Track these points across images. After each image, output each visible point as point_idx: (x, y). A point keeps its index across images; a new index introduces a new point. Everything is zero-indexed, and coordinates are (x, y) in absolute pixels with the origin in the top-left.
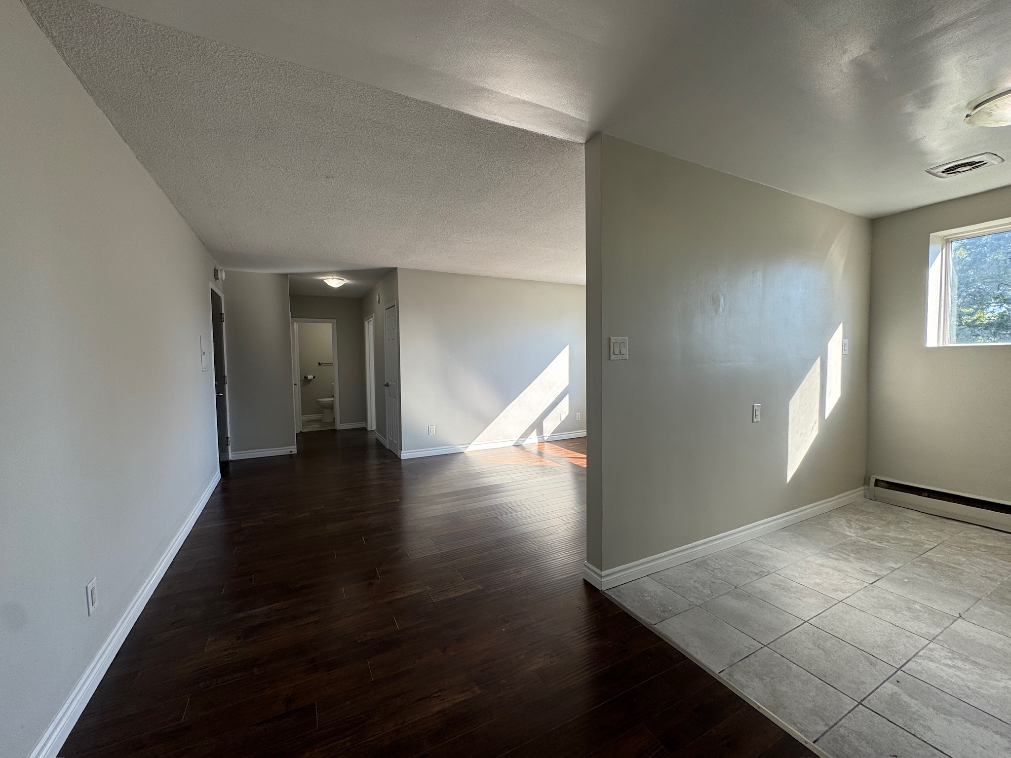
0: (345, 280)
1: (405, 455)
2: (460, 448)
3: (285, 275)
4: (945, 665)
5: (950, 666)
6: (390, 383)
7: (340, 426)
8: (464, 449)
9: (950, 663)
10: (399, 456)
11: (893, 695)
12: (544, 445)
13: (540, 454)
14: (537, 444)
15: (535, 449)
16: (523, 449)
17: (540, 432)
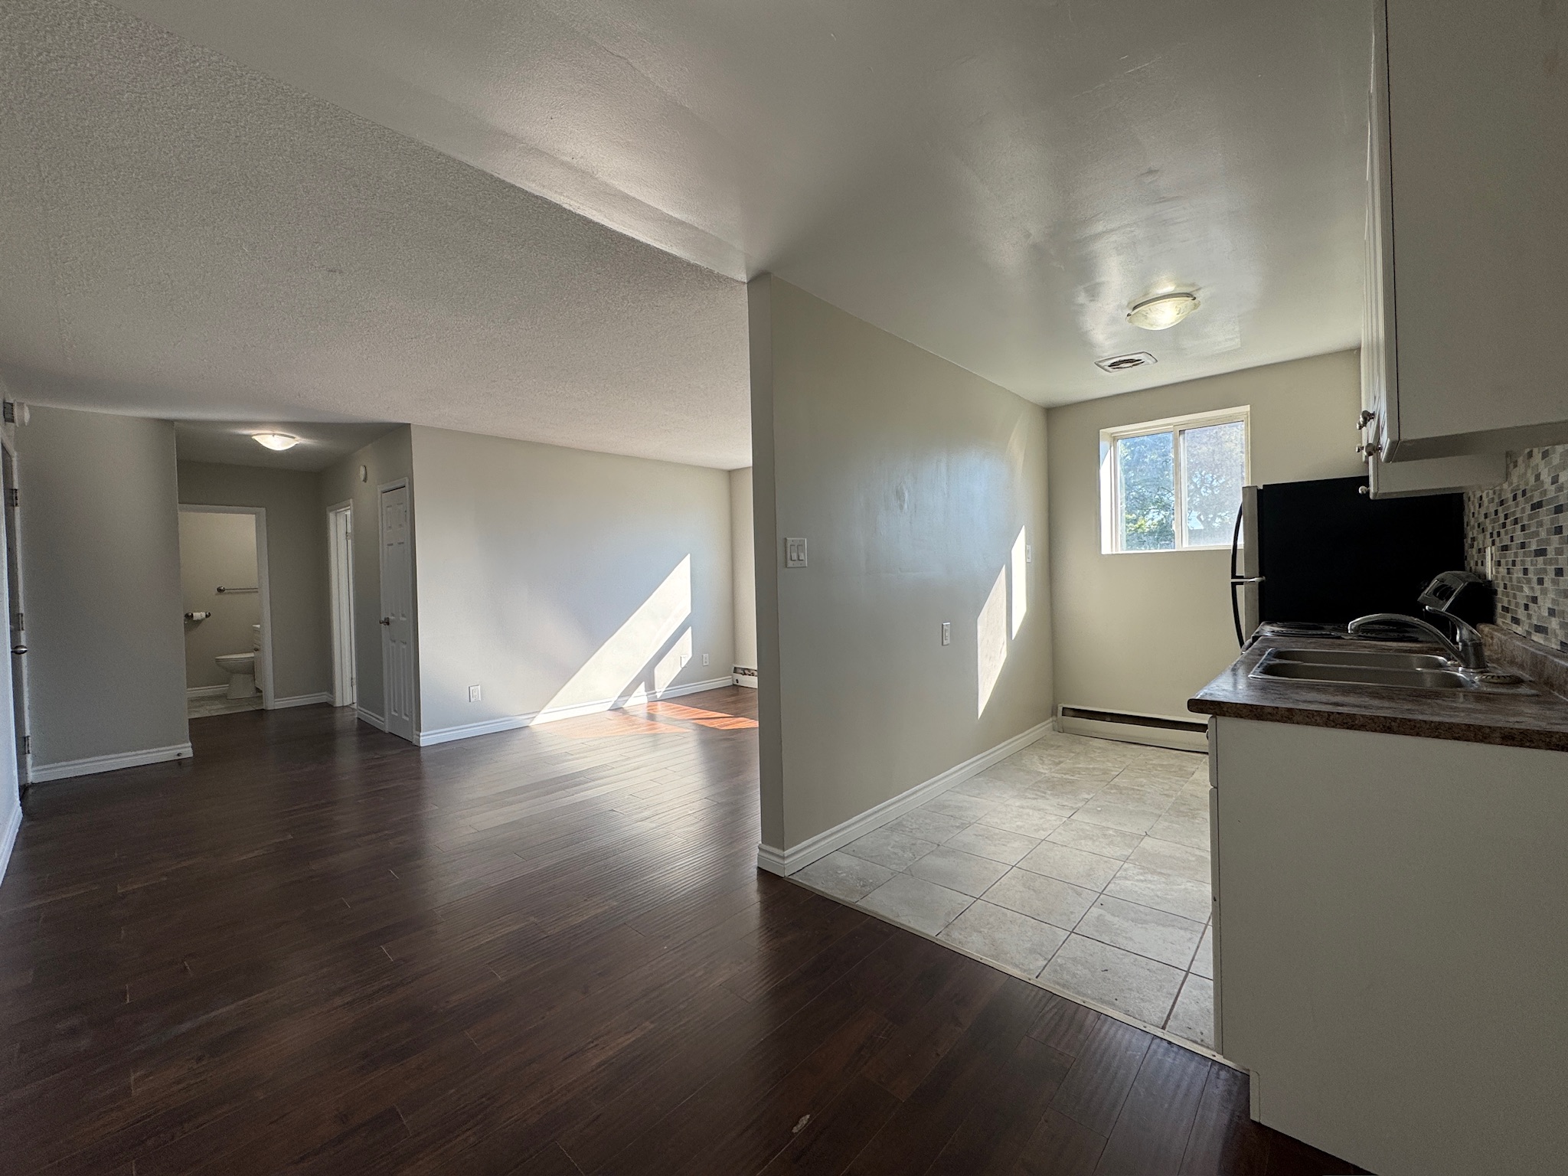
0: (298, 438)
1: (427, 739)
2: (521, 721)
3: (169, 423)
4: (1138, 881)
5: (1142, 881)
6: (391, 618)
7: (272, 703)
8: (529, 721)
9: (1142, 878)
10: (414, 742)
11: (1099, 918)
12: (656, 705)
13: (651, 717)
14: (646, 705)
15: (642, 712)
16: (625, 712)
17: (650, 687)
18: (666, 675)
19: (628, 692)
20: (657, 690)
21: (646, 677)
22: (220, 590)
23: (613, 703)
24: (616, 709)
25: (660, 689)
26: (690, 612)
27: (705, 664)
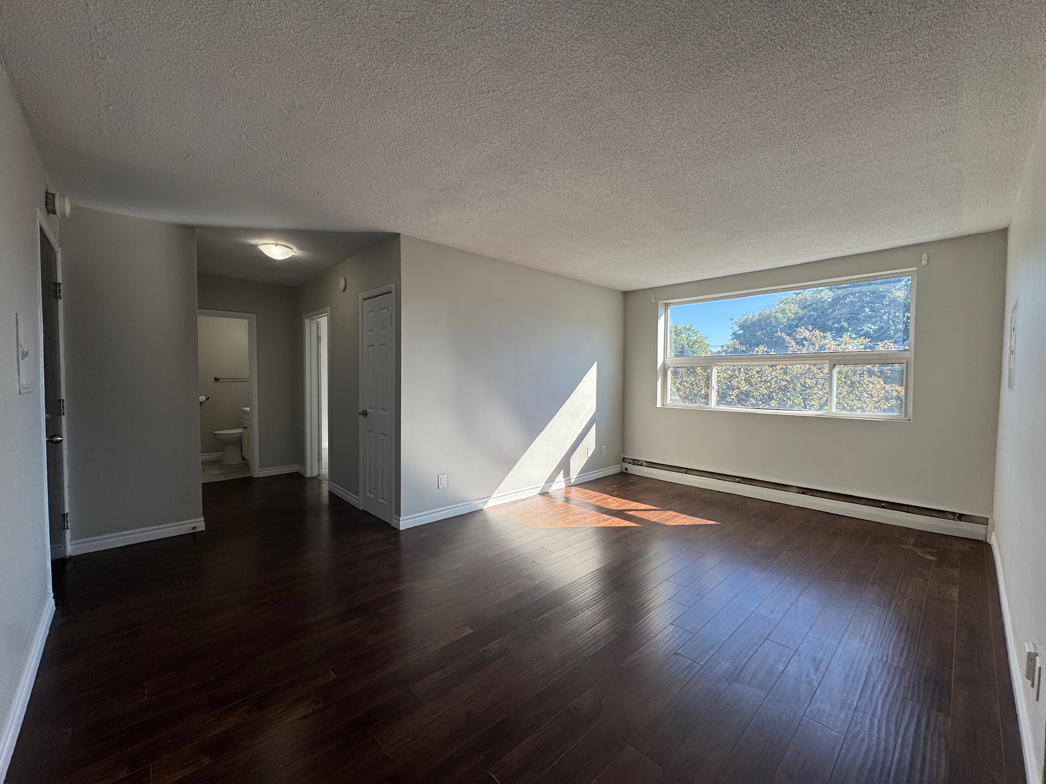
0: (295, 249)
1: (405, 523)
2: (477, 505)
6: (369, 410)
7: (258, 472)
8: (482, 505)
12: (571, 489)
13: (567, 500)
14: (564, 489)
15: (562, 496)
16: (550, 497)
17: (567, 474)
18: (577, 463)
19: (551, 479)
20: (571, 477)
21: (564, 466)
22: (216, 379)
23: (541, 488)
24: (544, 494)
25: (574, 476)
26: (595, 410)
27: (603, 455)
